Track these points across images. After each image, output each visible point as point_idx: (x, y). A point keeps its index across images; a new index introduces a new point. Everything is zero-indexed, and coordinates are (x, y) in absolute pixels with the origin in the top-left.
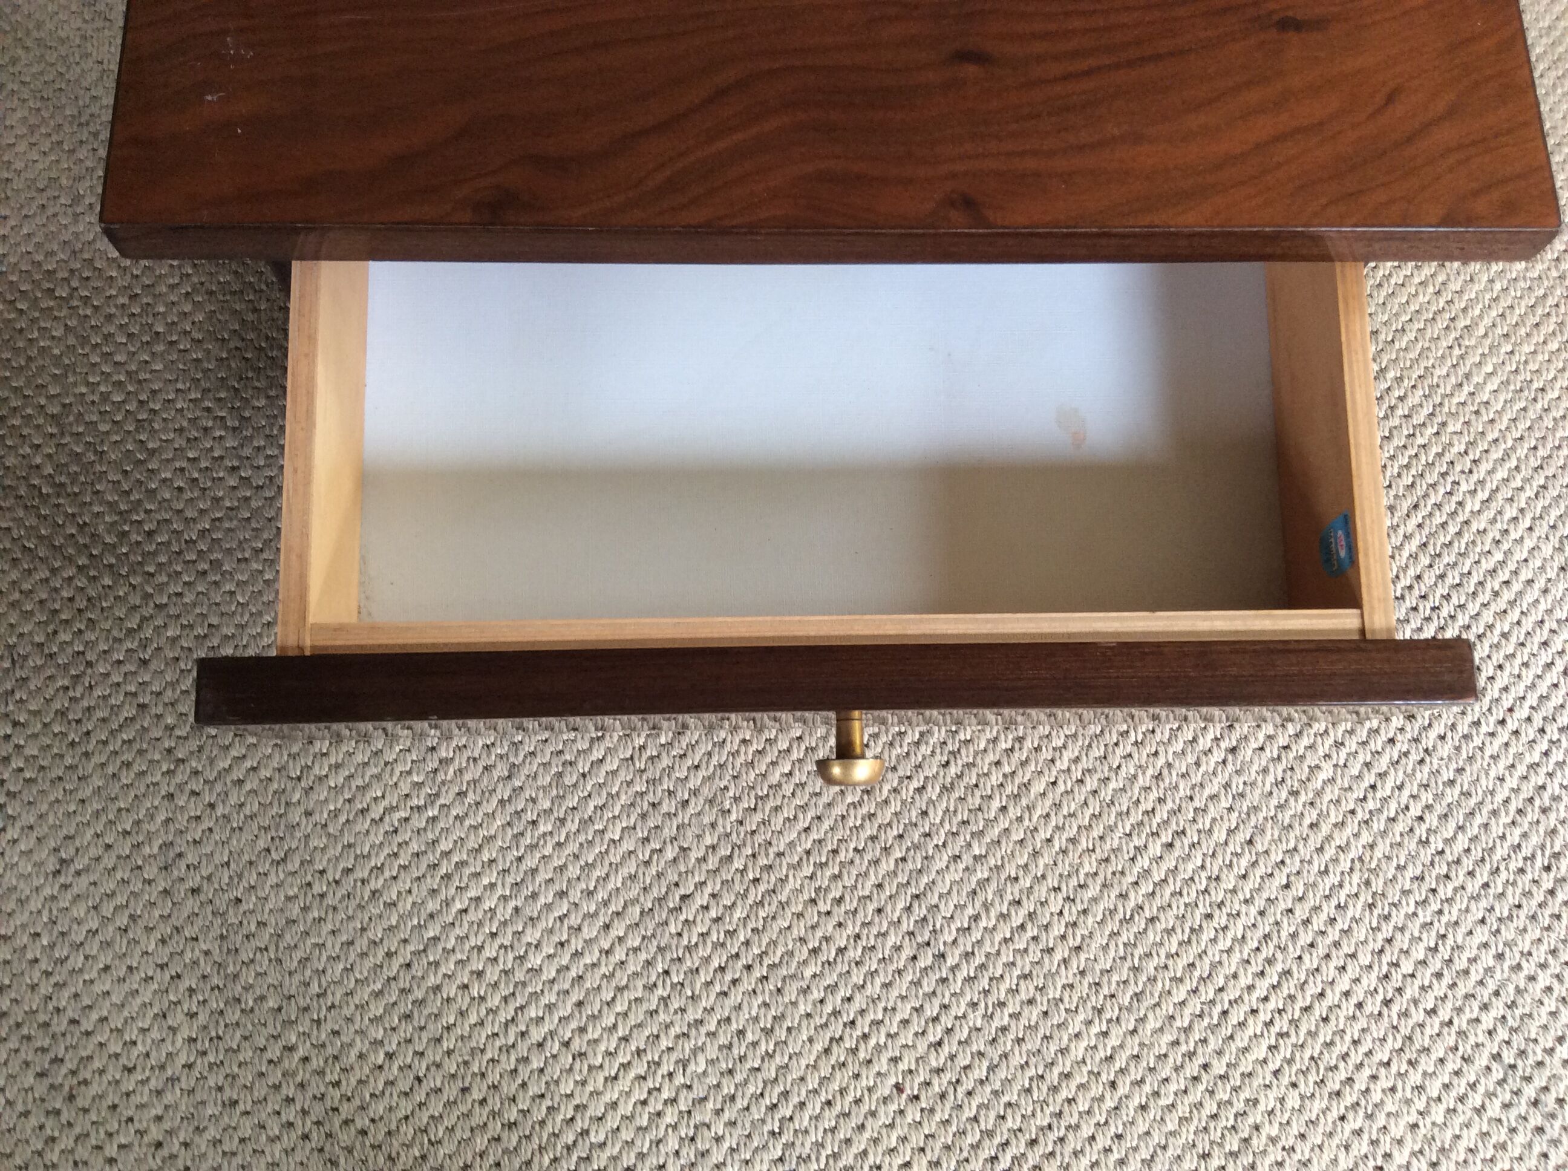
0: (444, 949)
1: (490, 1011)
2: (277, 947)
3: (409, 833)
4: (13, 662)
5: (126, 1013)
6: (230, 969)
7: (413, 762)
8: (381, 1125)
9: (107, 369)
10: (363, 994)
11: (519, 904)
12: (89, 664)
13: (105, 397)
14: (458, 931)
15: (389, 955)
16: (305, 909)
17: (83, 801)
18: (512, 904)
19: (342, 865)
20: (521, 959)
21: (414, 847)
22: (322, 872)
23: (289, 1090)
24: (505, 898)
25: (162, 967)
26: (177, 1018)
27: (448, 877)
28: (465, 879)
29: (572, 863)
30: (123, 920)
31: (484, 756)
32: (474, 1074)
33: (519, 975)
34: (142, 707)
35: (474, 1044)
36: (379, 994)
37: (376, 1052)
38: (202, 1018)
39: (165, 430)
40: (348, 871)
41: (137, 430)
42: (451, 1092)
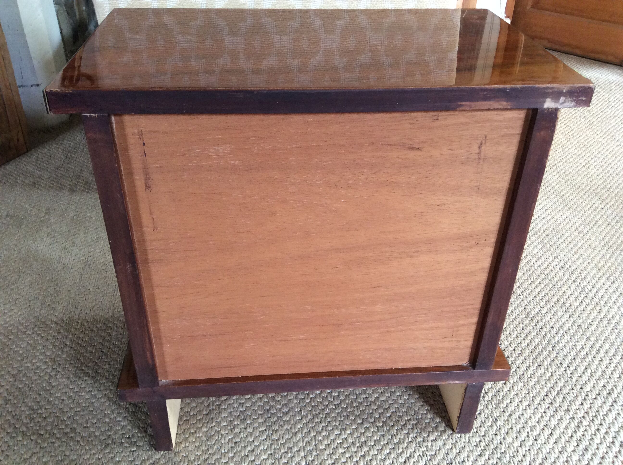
9: (41, 357)
13: (38, 367)
39: (62, 378)
41: (49, 379)
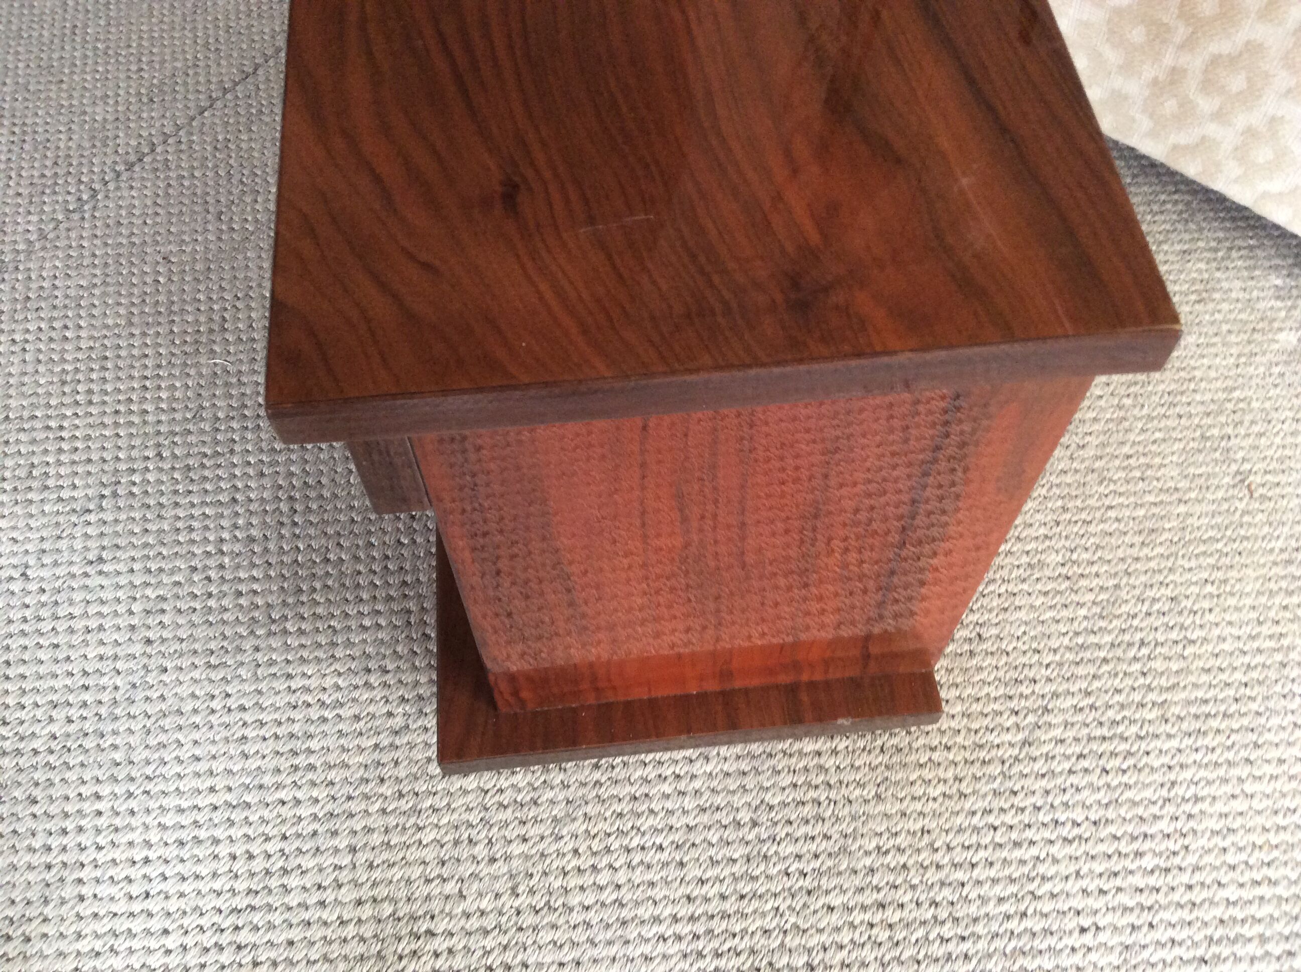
0: (246, 818)
1: (232, 890)
2: (157, 721)
3: (301, 716)
4: (194, 417)
5: (37, 684)
6: (118, 711)
7: (350, 669)
8: (97, 903)
10: (171, 802)
11: (320, 831)
12: (232, 452)
14: (266, 813)
15: (212, 789)
16: (195, 711)
17: (147, 530)
18: (315, 826)
19: (243, 701)
20: (285, 871)
21: (296, 728)
22: (228, 695)
23: (70, 825)
24: (315, 817)
25: (85, 673)
26: (60, 714)
27: (296, 768)
28: (304, 781)
29: (380, 833)
30: (93, 624)
31: (395, 704)
32: (182, 926)
33: (274, 883)
34: (234, 500)
35: (201, 904)
36: (181, 811)
37: (142, 849)
38: (72, 728)
40: (243, 708)
42: (156, 924)
